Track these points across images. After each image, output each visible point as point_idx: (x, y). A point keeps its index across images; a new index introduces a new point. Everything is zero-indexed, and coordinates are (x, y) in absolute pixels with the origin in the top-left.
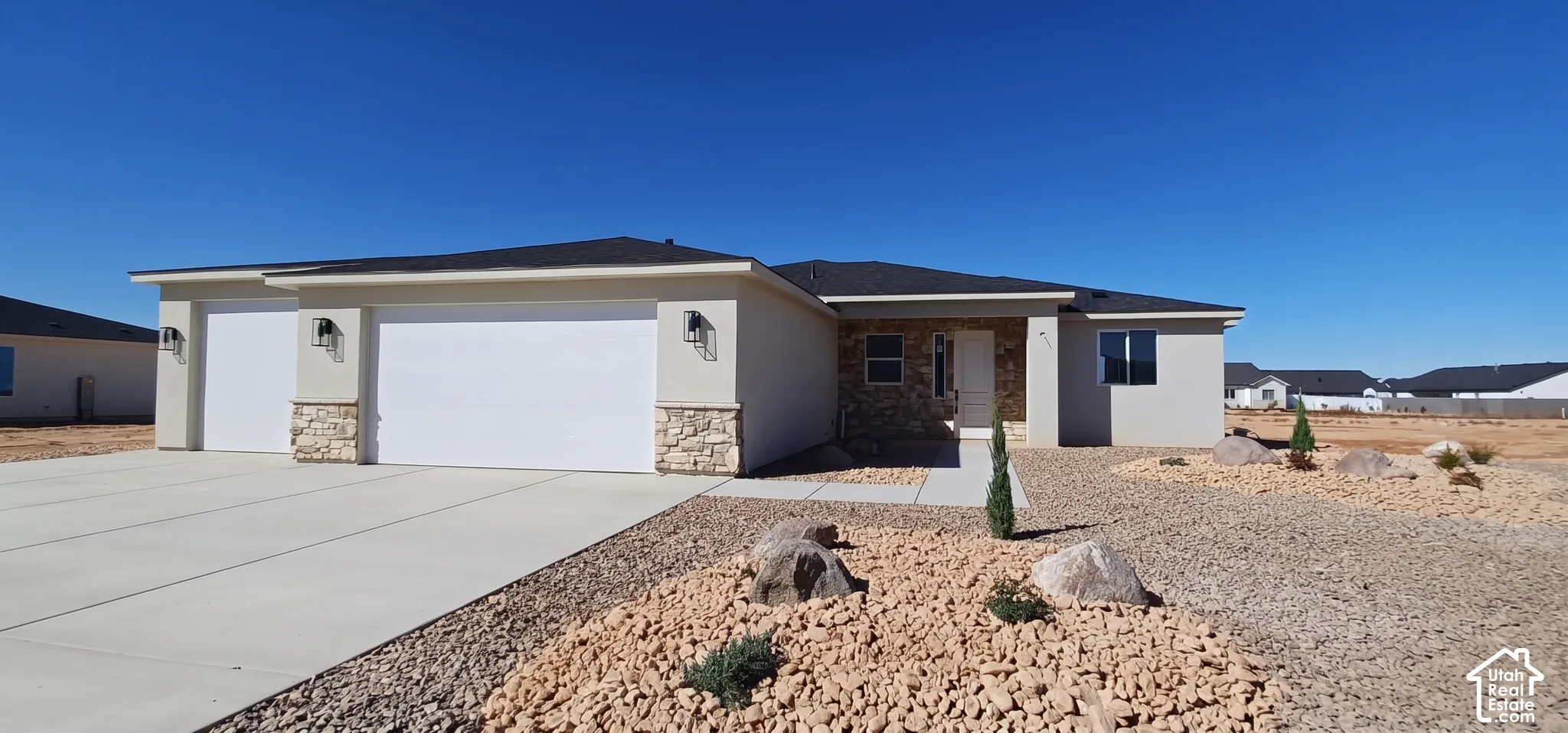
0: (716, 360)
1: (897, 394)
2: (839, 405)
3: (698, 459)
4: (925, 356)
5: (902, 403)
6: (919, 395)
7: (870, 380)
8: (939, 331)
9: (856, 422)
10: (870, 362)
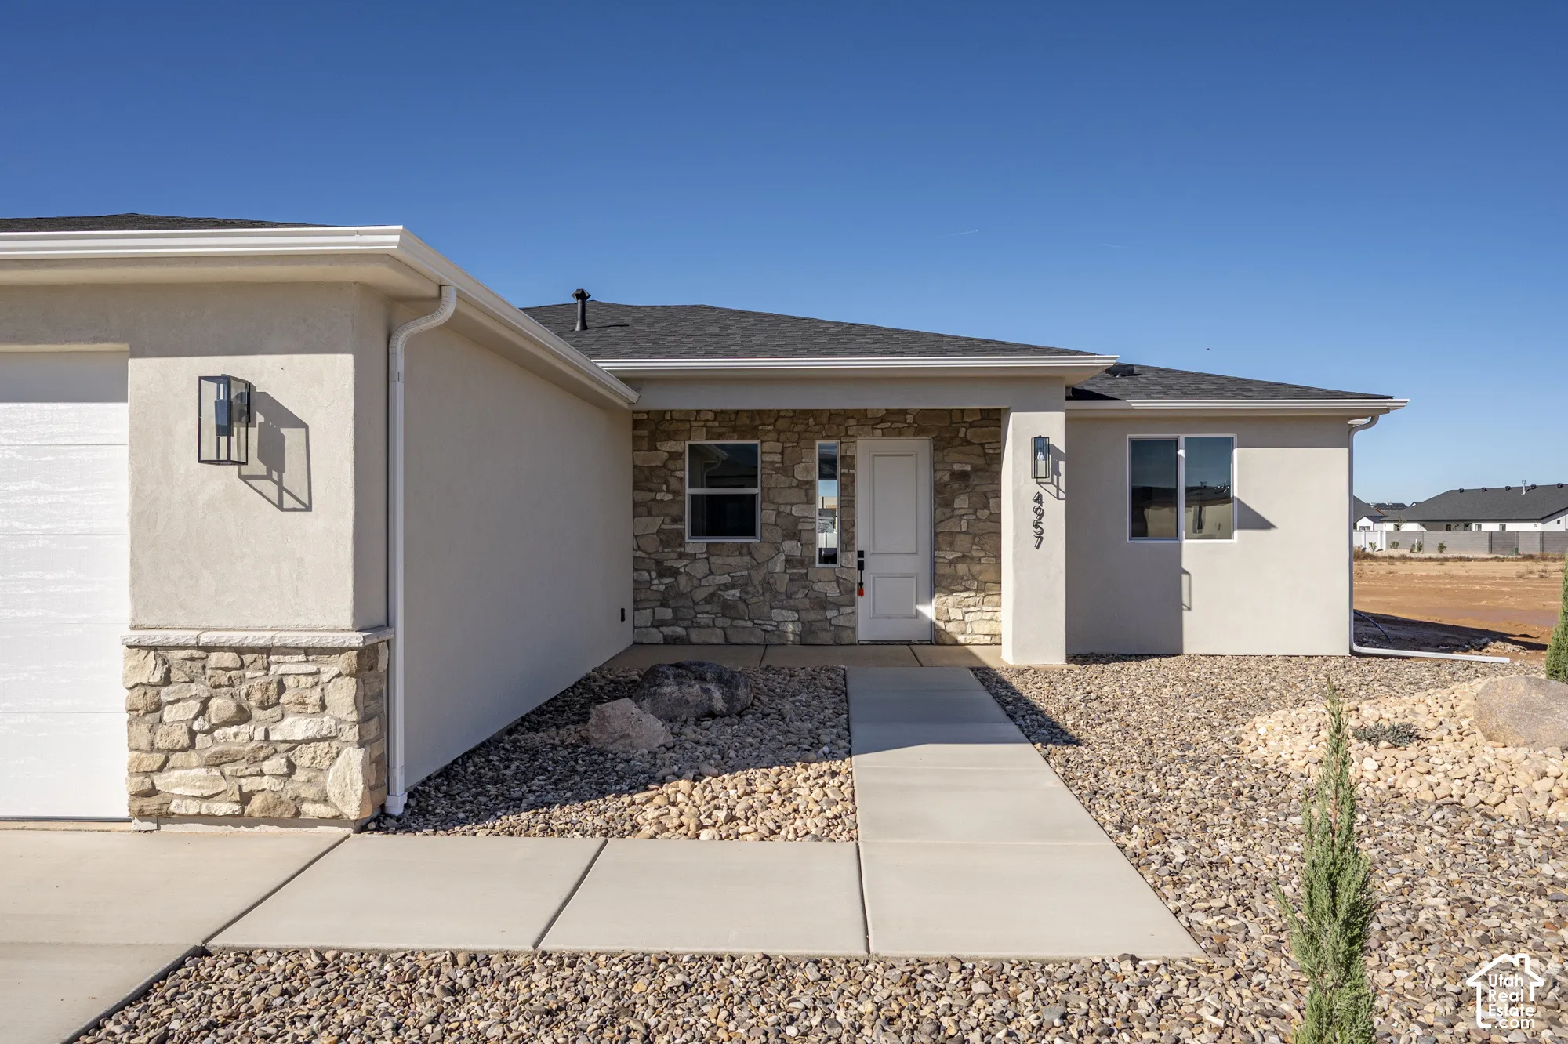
0: (308, 508)
1: (747, 559)
2: (635, 581)
3: (248, 785)
4: (800, 485)
5: (758, 576)
6: (789, 562)
7: (695, 533)
8: (827, 437)
9: (668, 614)
10: (694, 497)
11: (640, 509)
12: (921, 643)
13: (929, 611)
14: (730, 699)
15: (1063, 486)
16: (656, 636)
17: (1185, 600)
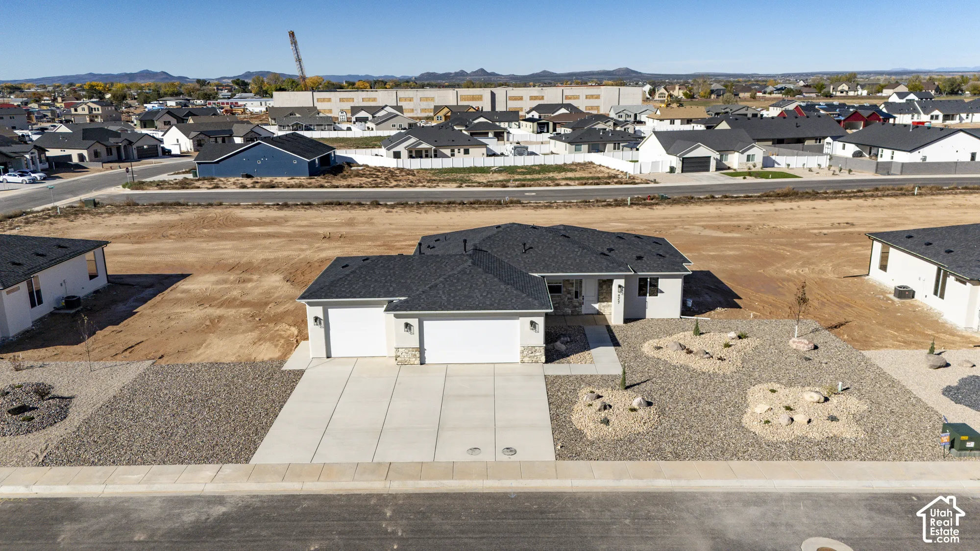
0: (538, 332)
1: (559, 298)
3: (533, 359)
4: (571, 283)
5: (562, 302)
6: (568, 299)
12: (595, 314)
13: (597, 306)
15: (624, 295)
17: (647, 308)
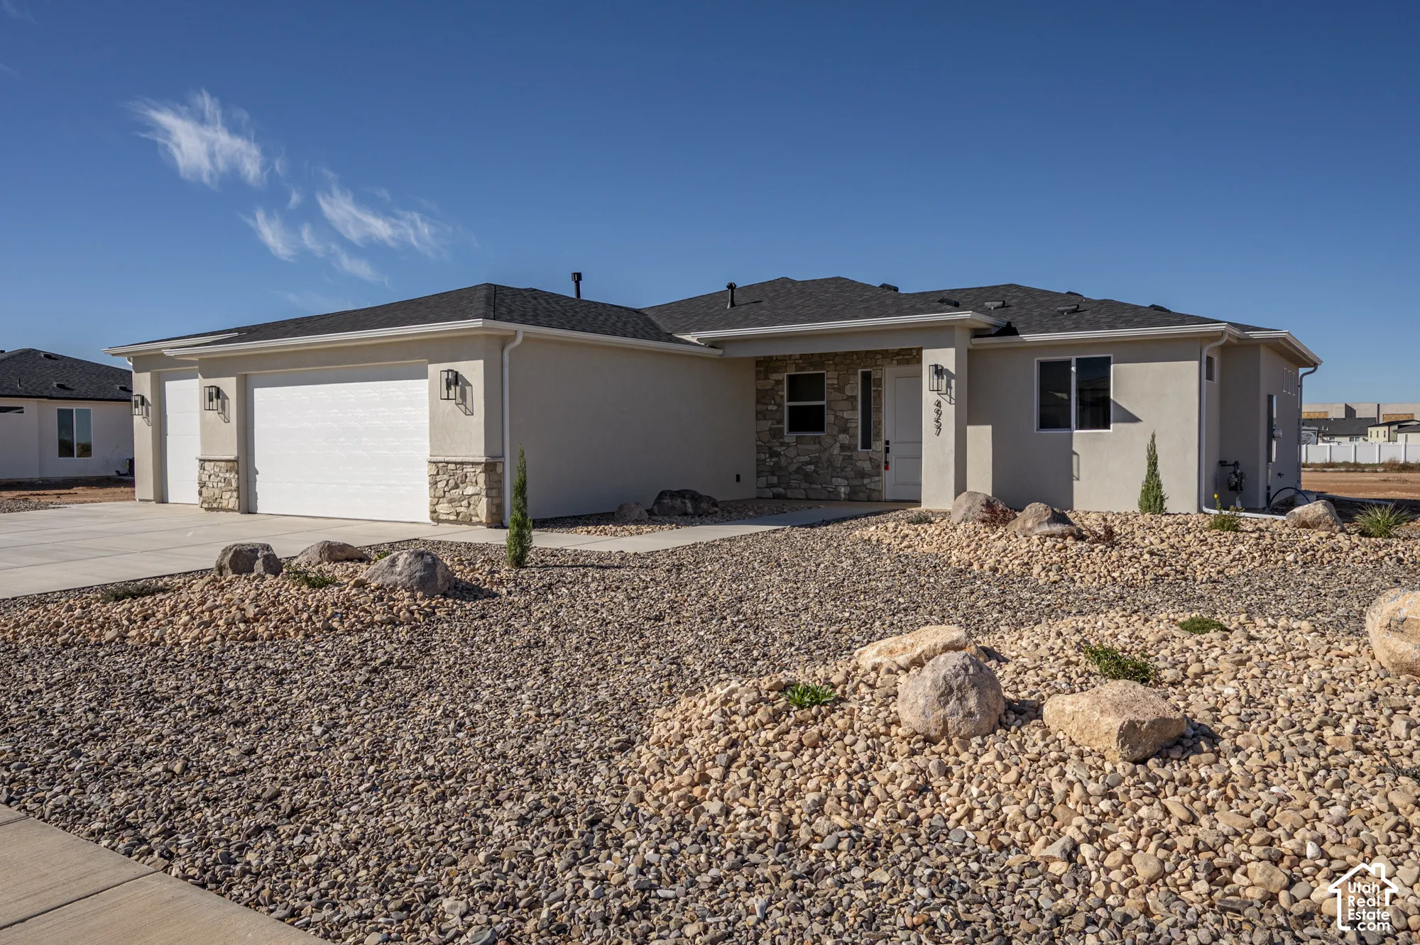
0: (473, 414)
1: (818, 446)
2: (757, 460)
3: (459, 509)
4: (848, 398)
5: (824, 457)
6: (843, 447)
7: (791, 429)
8: (864, 367)
9: (775, 480)
10: (791, 408)
11: (760, 415)
14: (695, 508)
15: (953, 395)
16: (769, 493)
17: (1075, 473)
